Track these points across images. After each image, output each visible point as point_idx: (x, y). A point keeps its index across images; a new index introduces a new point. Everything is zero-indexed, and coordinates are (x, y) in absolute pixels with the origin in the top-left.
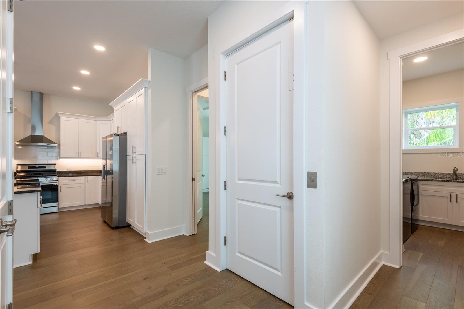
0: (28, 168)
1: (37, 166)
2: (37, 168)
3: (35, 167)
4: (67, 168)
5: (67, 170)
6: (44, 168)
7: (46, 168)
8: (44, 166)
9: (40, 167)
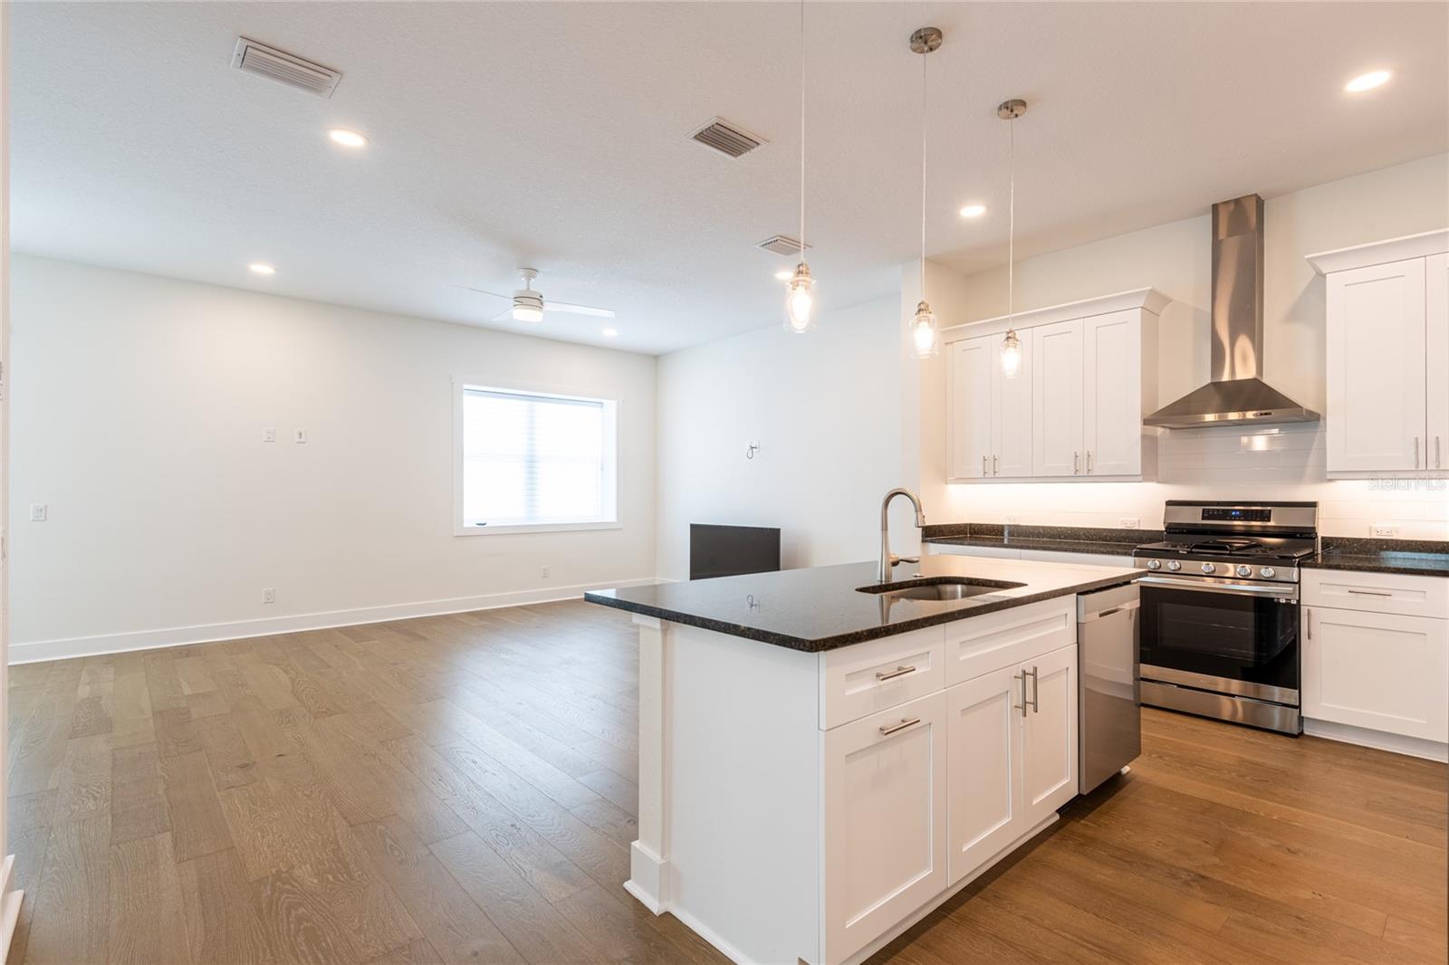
0: (1206, 519)
1: (1235, 512)
2: (1235, 519)
3: (1225, 515)
4: (1373, 525)
5: (1375, 537)
6: (1264, 520)
7: (1270, 519)
8: (1263, 511)
9: (1246, 516)
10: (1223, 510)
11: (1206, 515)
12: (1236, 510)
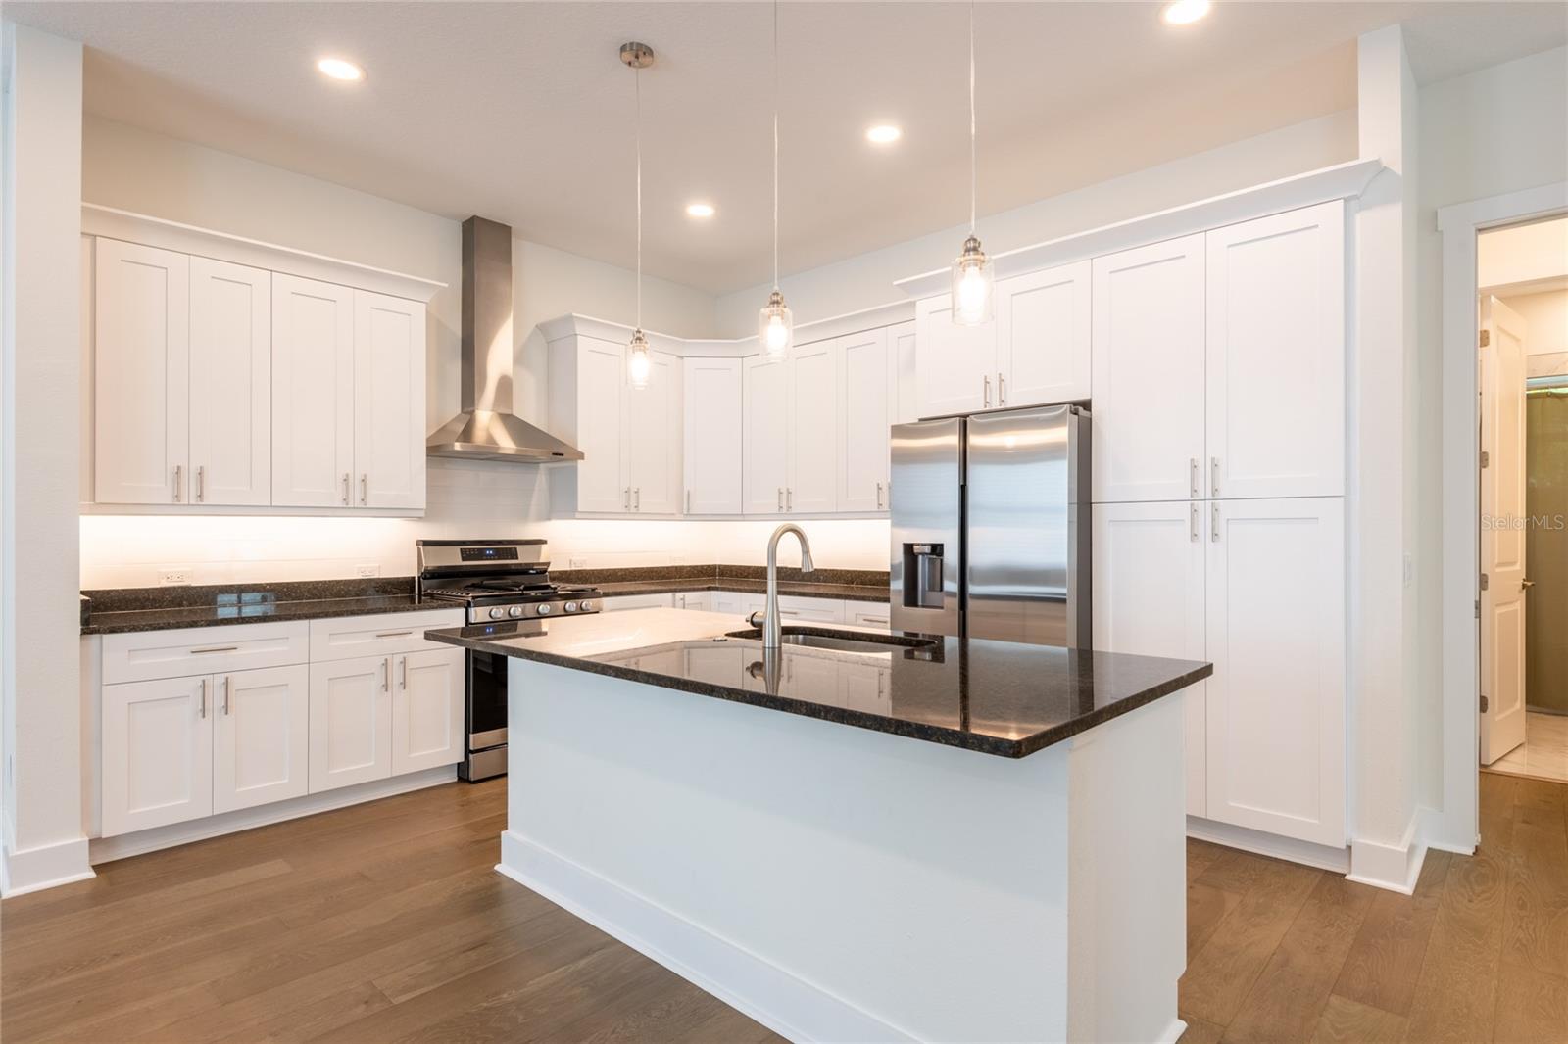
0: (463, 559)
1: (489, 550)
2: (489, 558)
3: (480, 555)
4: (573, 559)
5: (574, 568)
6: (512, 559)
7: (517, 558)
8: (510, 549)
9: (499, 554)
10: (478, 549)
11: (465, 556)
12: (489, 549)
